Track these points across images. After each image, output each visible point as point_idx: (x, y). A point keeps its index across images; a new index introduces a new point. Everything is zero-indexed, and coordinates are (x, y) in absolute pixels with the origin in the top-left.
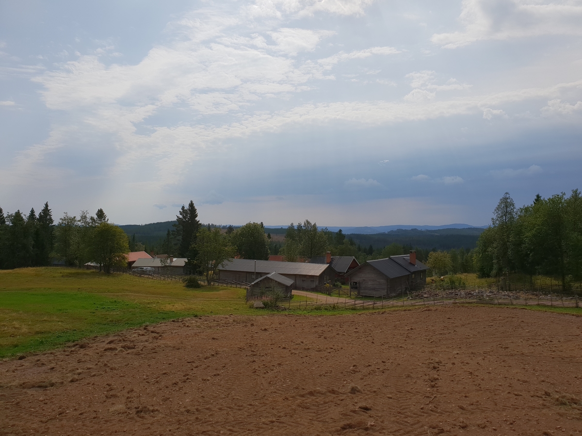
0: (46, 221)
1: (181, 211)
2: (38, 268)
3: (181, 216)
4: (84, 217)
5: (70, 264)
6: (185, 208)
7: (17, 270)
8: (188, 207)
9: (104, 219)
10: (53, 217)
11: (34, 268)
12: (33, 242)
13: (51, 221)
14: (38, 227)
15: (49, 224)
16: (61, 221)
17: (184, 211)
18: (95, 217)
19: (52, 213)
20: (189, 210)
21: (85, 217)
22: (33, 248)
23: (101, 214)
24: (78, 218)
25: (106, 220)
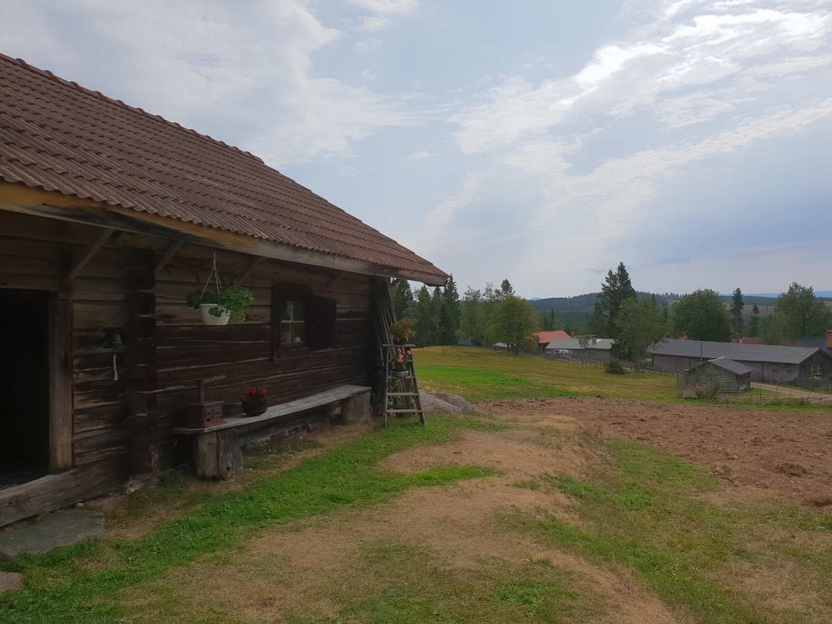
0: (452, 295)
1: (608, 277)
2: (445, 347)
3: (607, 284)
4: (489, 290)
5: (477, 343)
6: (613, 273)
7: (426, 349)
8: (617, 272)
9: (510, 292)
10: (458, 291)
11: (442, 347)
12: (439, 320)
13: (457, 295)
14: (444, 303)
15: (454, 299)
16: (465, 296)
17: (611, 277)
18: (500, 289)
19: (457, 287)
20: (618, 275)
21: (491, 290)
22: (440, 326)
23: (506, 285)
24: (482, 292)
25: (513, 292)
